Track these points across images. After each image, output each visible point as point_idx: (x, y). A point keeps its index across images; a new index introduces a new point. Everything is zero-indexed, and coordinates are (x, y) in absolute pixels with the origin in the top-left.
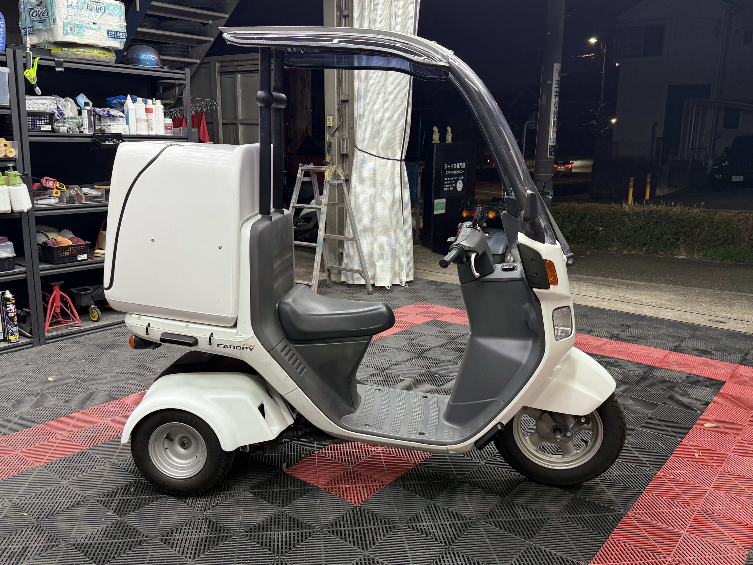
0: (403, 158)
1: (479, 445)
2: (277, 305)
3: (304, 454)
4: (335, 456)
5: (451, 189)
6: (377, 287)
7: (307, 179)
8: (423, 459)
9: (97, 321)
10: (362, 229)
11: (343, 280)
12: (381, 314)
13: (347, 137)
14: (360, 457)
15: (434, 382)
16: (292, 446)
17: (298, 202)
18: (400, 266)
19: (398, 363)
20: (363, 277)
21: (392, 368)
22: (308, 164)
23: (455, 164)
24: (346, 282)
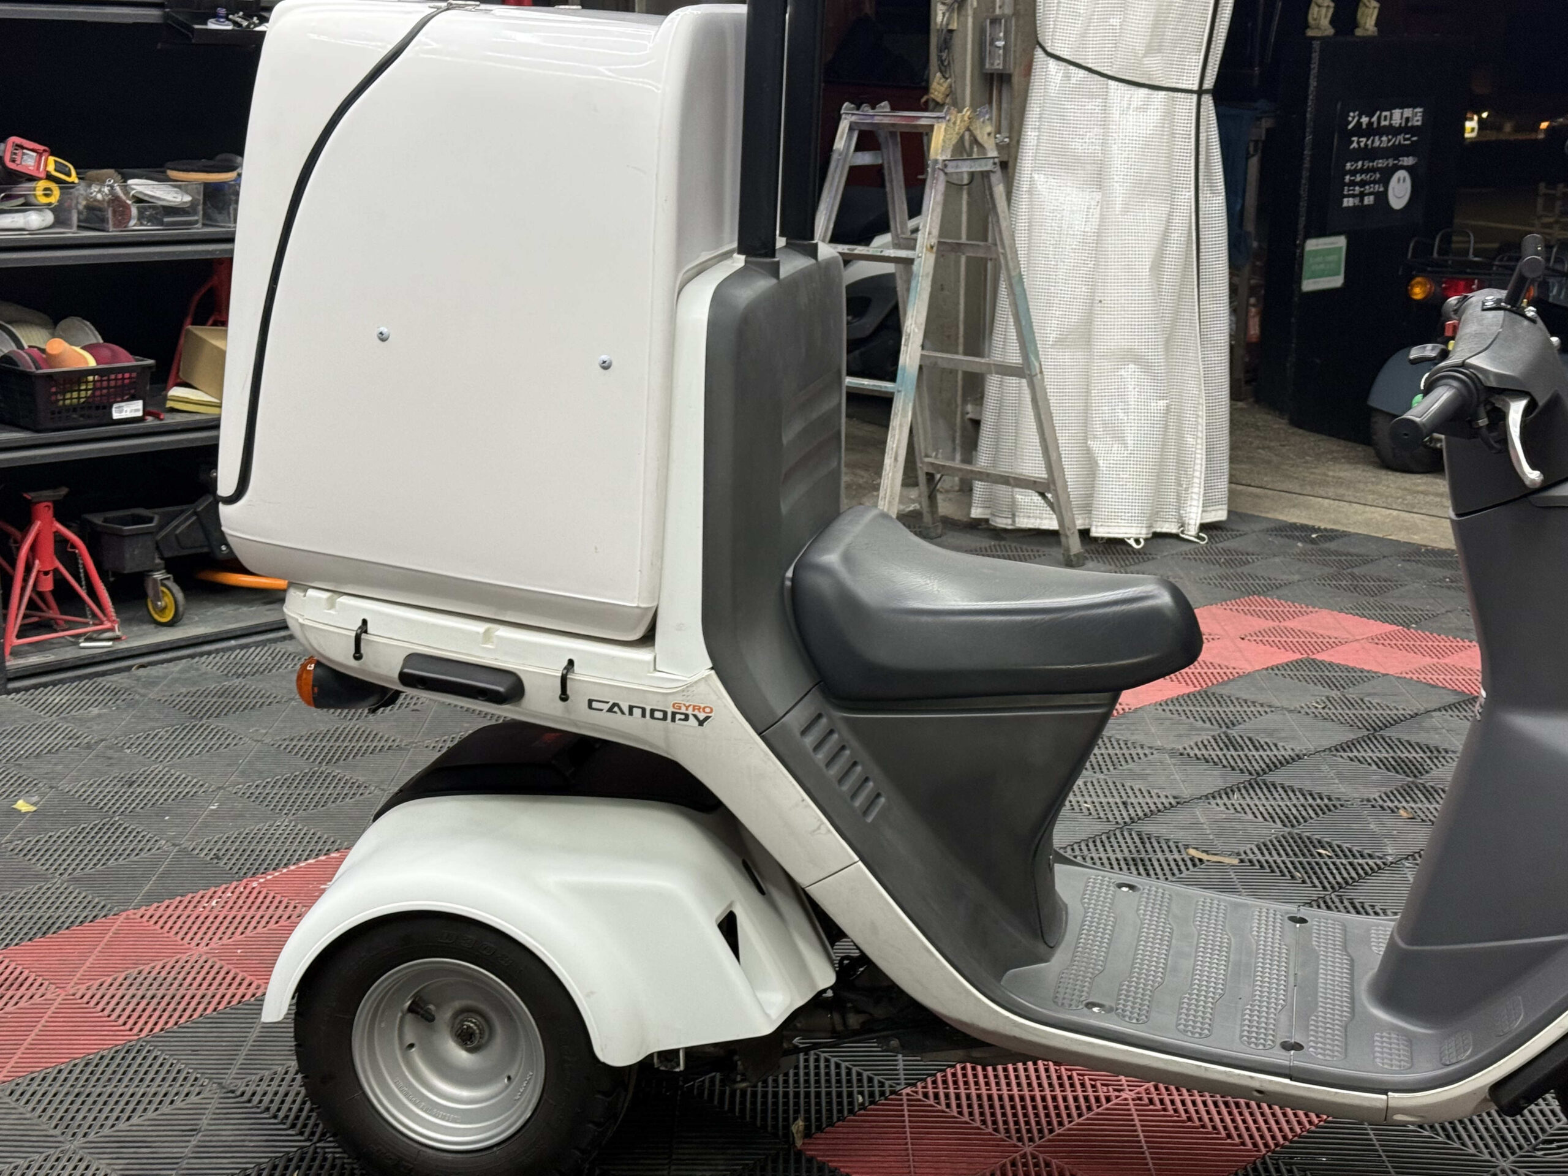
0: (1209, 84)
1: (1507, 1098)
2: (789, 574)
3: (861, 1093)
4: (970, 1106)
5: (1369, 200)
6: (1096, 539)
7: (865, 159)
8: (1285, 1138)
9: (172, 624)
10: (1052, 337)
11: (976, 513)
12: (1154, 616)
13: (1008, 10)
14: (1058, 1115)
15: (1313, 871)
16: (822, 1064)
18: (1182, 466)
19: (1179, 803)
20: (1051, 505)
21: (1160, 818)
22: (873, 108)
23: (1387, 113)
24: (987, 521)
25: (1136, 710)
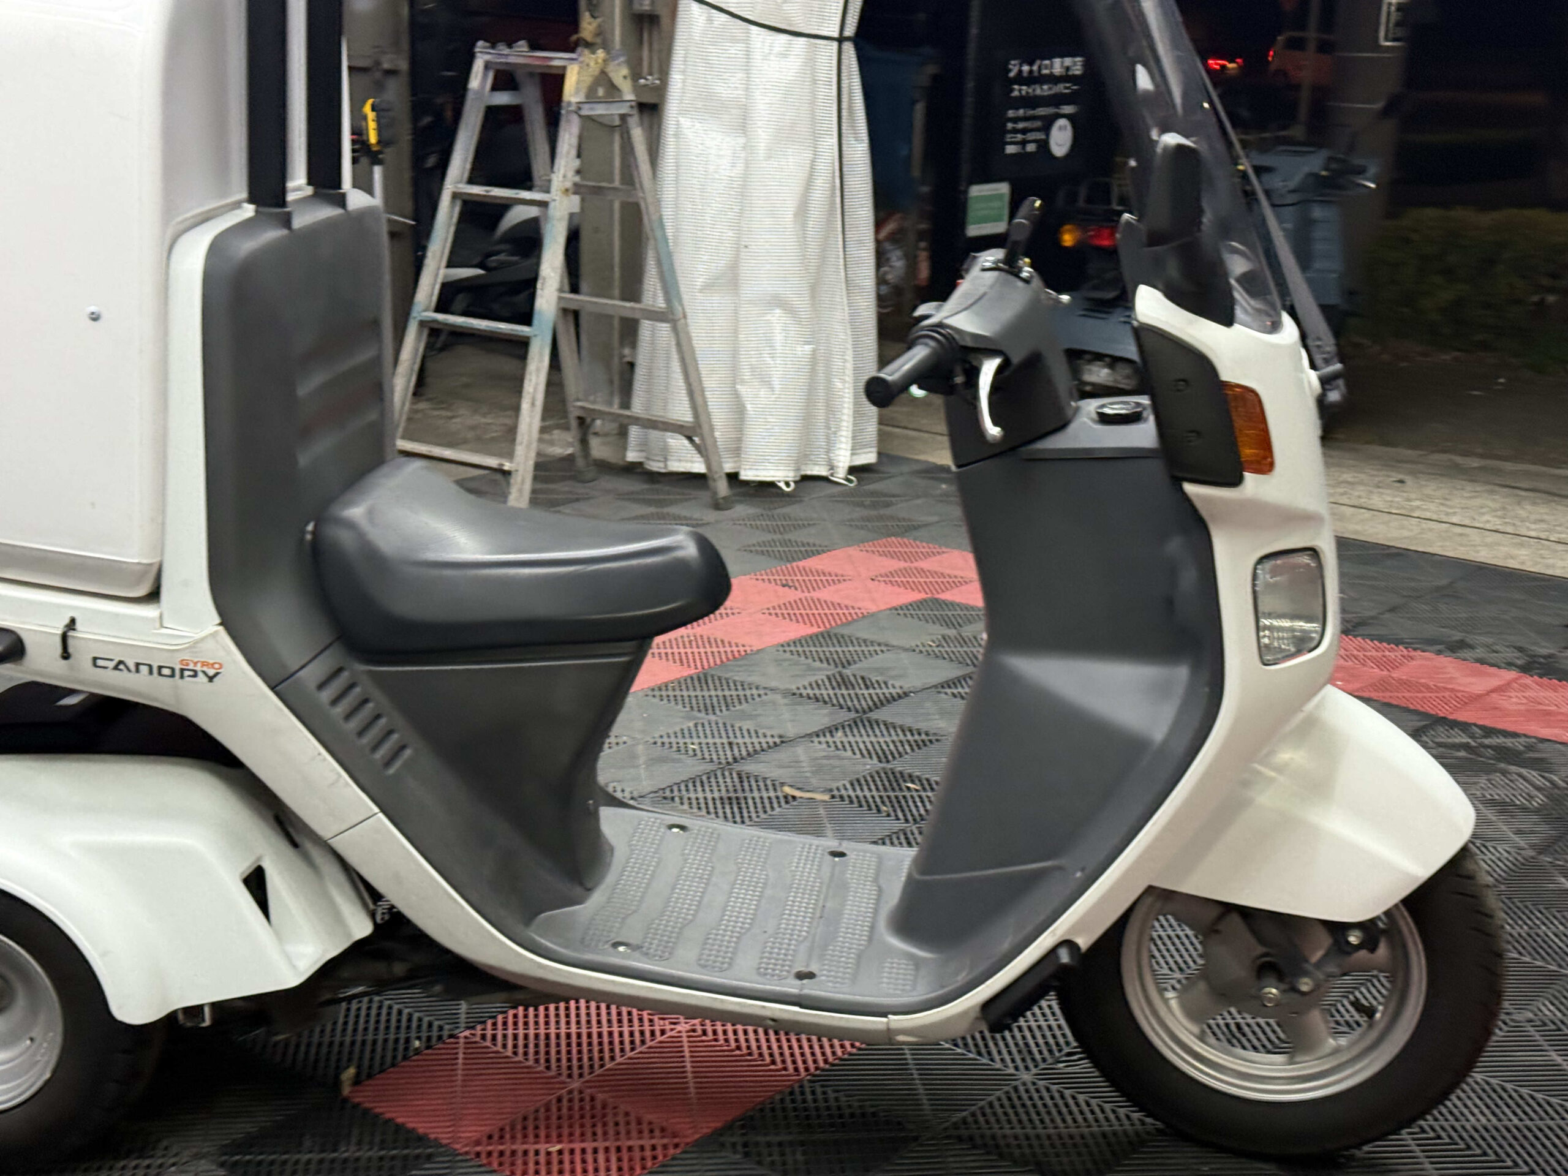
0: (850, 31)
1: (996, 1014)
2: (310, 527)
3: (419, 1038)
4: (526, 1046)
5: (1031, 148)
6: (747, 483)
7: (503, 98)
8: (826, 1061)
10: (700, 281)
11: (632, 456)
12: (682, 565)
14: (612, 1050)
15: (898, 804)
16: (384, 1011)
17: (471, 181)
18: (831, 410)
19: (784, 741)
20: (699, 449)
21: (762, 756)
22: (510, 46)
23: (1047, 62)
24: (641, 464)
25: (759, 651)
